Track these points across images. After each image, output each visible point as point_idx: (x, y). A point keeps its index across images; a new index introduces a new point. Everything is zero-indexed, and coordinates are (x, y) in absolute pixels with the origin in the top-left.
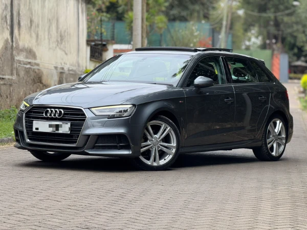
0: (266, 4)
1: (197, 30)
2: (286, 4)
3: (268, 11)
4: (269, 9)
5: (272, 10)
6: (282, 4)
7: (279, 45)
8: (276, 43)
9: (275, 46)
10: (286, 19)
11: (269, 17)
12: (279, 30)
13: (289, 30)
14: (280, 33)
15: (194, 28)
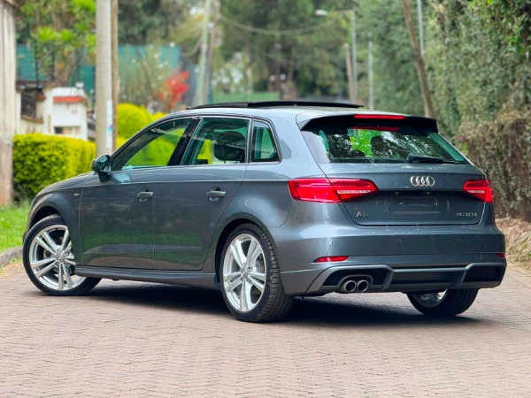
0: (266, 14)
1: (162, 59)
2: (301, 14)
3: (269, 26)
4: (272, 21)
5: (278, 24)
6: (295, 13)
7: (290, 84)
8: (285, 81)
9: (284, 86)
10: (301, 39)
11: (273, 36)
12: (289, 59)
13: (307, 59)
14: (292, 63)
15: (156, 56)
